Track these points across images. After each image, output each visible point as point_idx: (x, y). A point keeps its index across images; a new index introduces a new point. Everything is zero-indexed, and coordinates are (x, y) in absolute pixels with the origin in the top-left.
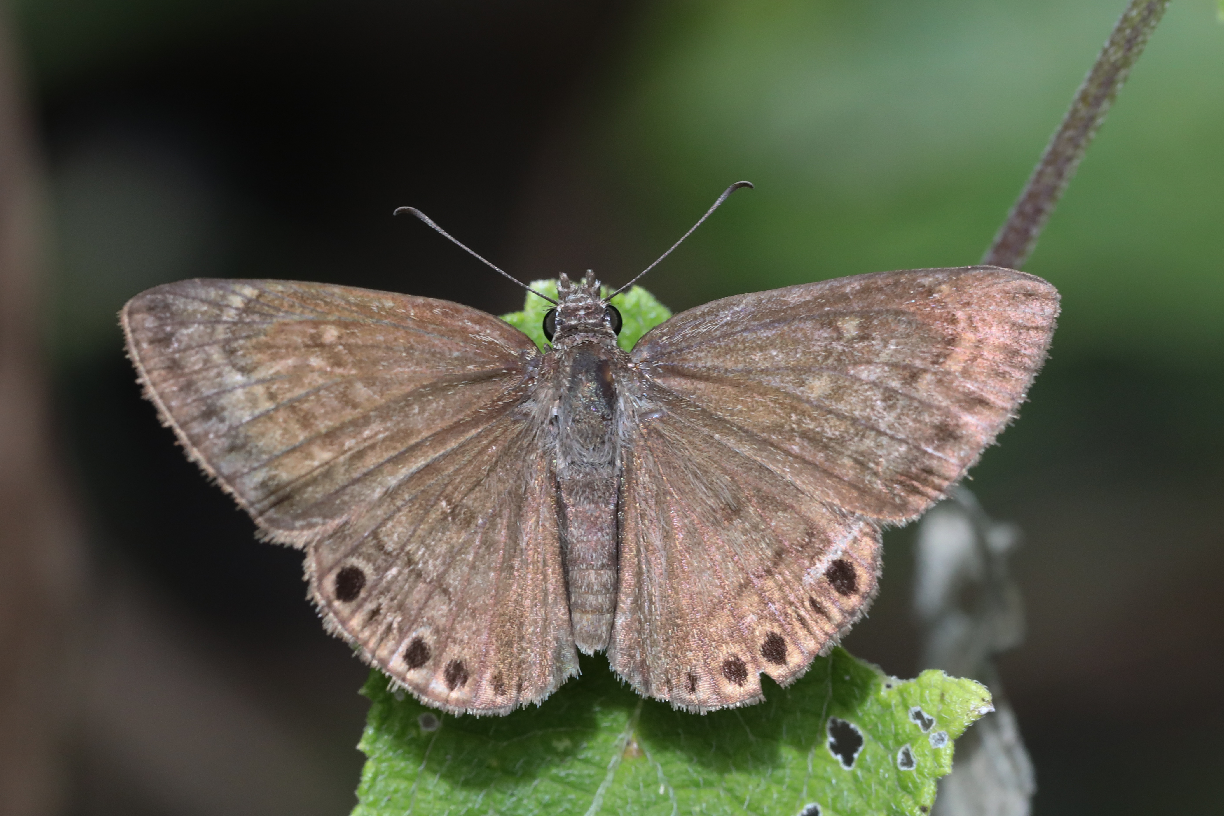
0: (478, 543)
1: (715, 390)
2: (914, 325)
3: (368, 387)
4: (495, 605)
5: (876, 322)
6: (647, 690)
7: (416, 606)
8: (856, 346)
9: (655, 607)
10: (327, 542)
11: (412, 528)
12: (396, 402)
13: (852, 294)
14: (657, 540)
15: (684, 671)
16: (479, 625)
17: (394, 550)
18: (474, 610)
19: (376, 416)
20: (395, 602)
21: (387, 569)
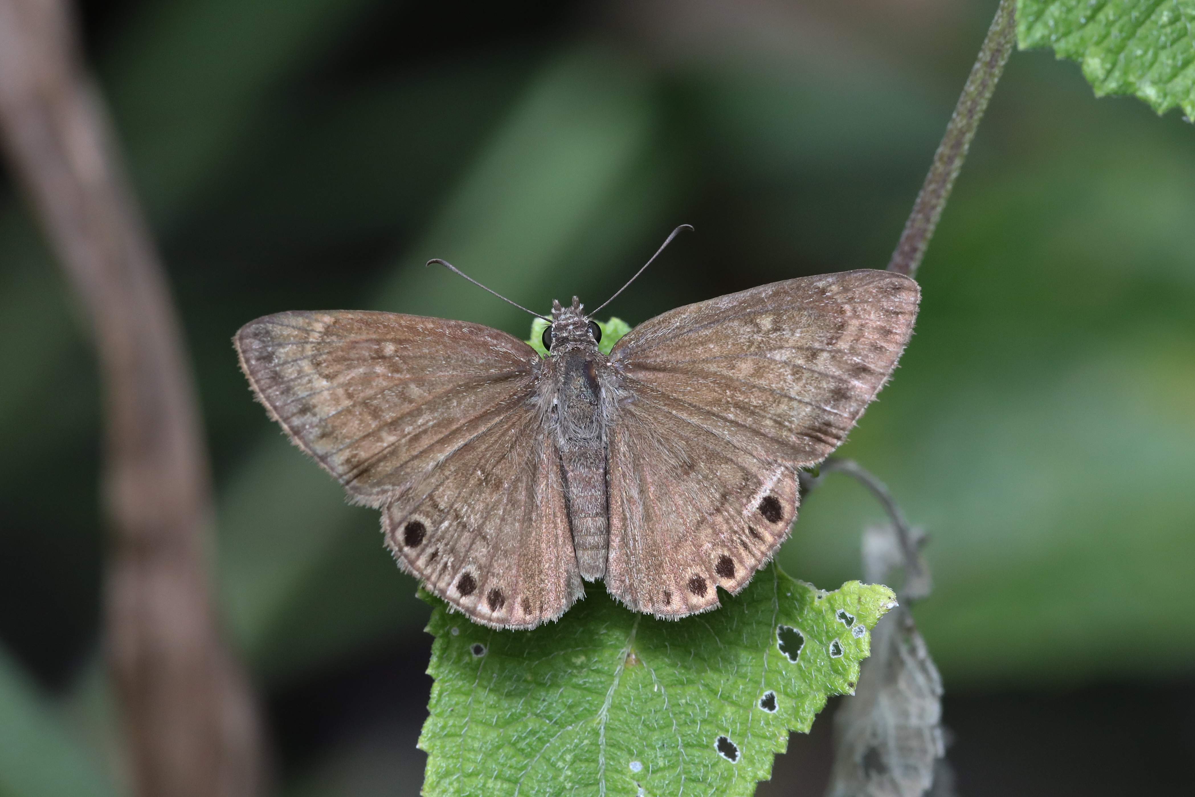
0: (505, 501)
1: (671, 377)
2: (813, 317)
3: (419, 387)
4: (521, 547)
5: (785, 317)
6: (636, 606)
7: (463, 550)
8: (772, 336)
9: (638, 544)
10: (396, 504)
11: (458, 491)
12: (440, 397)
13: (766, 298)
14: (635, 493)
15: (662, 590)
16: (510, 562)
17: (446, 508)
18: (506, 552)
19: (426, 409)
20: (449, 546)
21: (441, 522)
